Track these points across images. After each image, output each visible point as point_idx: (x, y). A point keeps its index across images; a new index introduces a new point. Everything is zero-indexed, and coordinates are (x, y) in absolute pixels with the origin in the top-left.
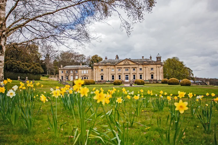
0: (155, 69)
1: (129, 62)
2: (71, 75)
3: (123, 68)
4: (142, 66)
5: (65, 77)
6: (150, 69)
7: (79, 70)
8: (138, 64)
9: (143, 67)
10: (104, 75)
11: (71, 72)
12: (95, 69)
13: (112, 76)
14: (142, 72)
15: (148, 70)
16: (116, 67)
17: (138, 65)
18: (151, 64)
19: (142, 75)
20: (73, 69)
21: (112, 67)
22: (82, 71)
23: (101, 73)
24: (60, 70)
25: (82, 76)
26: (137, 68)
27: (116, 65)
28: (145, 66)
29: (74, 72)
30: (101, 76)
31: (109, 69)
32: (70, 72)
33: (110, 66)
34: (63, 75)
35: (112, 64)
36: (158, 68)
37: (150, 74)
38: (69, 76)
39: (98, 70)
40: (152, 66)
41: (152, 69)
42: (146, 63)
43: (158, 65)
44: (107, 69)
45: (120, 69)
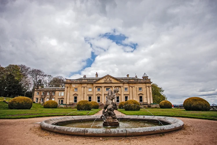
0: (144, 89)
1: (111, 79)
2: (47, 97)
3: (103, 88)
4: (127, 84)
5: (40, 100)
6: (138, 89)
7: (56, 92)
8: (122, 82)
9: (129, 87)
10: (79, 96)
11: (48, 94)
12: (67, 88)
13: (89, 97)
14: (127, 93)
15: (136, 90)
16: (95, 85)
17: (123, 84)
18: (140, 83)
19: (129, 96)
20: (50, 91)
21: (89, 86)
22: (60, 93)
23: (74, 93)
24: (36, 91)
25: (58, 99)
26: (122, 87)
27: (95, 83)
28: (131, 85)
29: (50, 94)
30: (75, 97)
31: (86, 88)
32: (46, 94)
33: (86, 85)
34: (39, 97)
35: (89, 81)
36: (147, 87)
37: (138, 95)
38: (45, 98)
39: (71, 89)
40: (140, 86)
41: (140, 89)
42: (133, 82)
43: (148, 84)
44: (83, 88)
45: (99, 88)
